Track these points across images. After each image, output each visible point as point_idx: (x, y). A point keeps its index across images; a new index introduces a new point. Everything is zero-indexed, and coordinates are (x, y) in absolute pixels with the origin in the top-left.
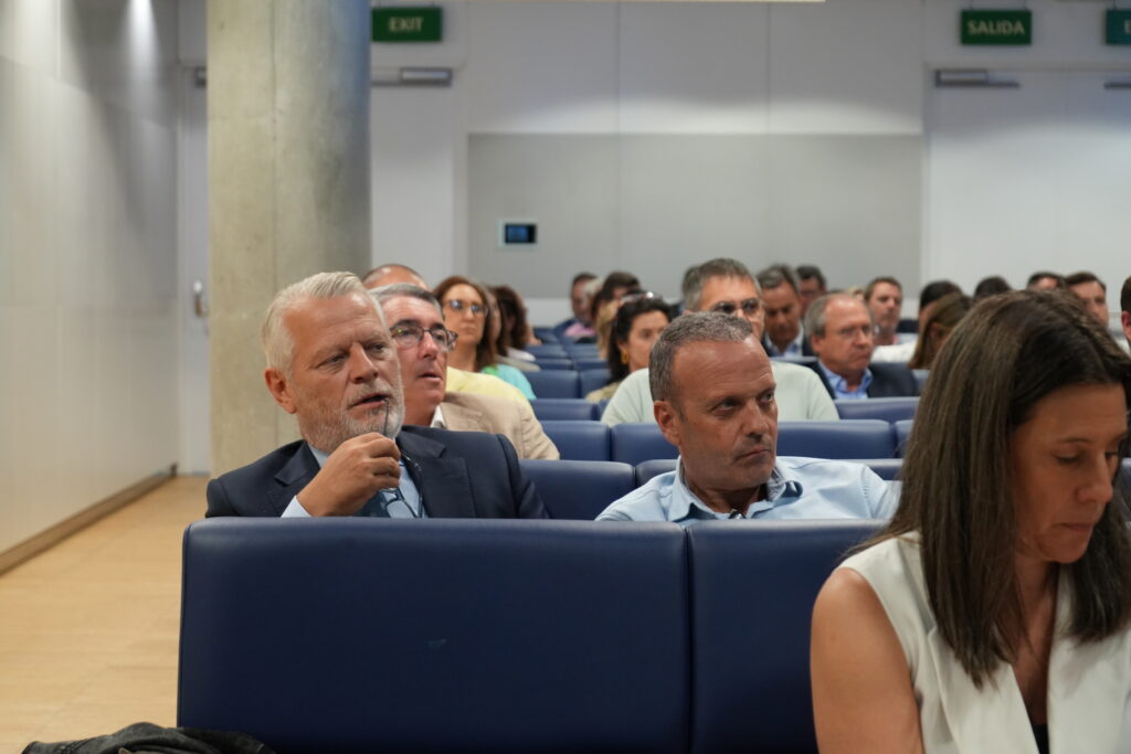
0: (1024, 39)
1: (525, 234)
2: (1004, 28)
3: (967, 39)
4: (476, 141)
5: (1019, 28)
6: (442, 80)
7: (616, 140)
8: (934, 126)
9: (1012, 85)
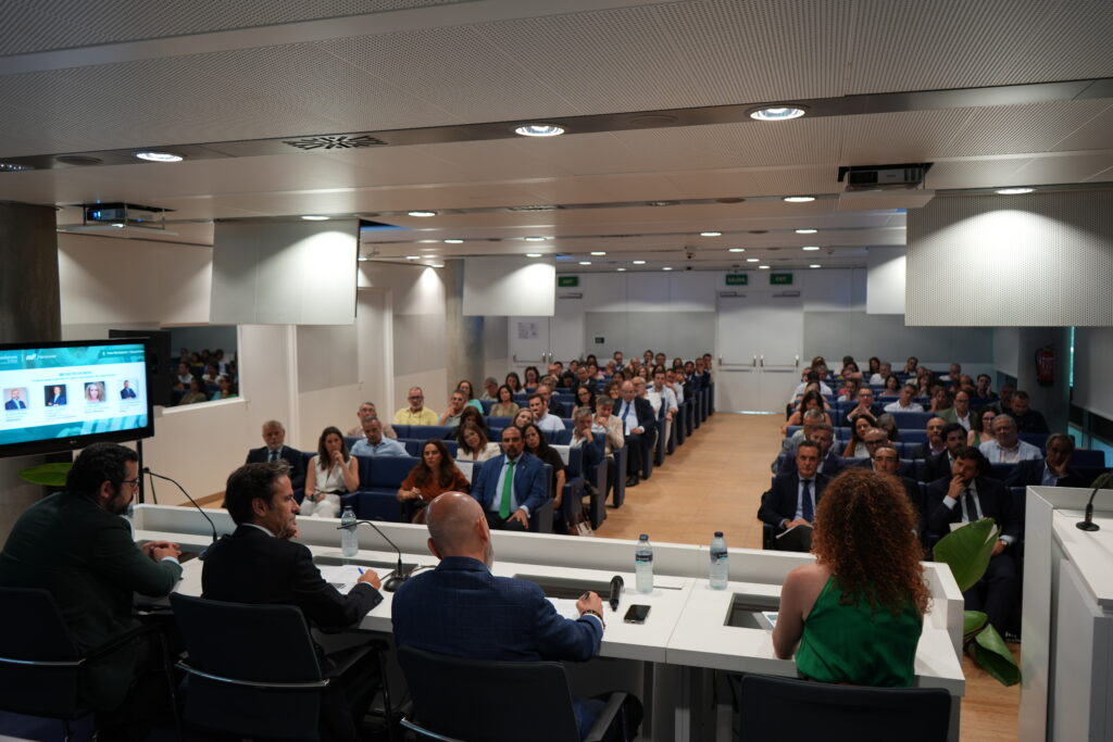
0: (745, 283)
1: (601, 340)
2: (739, 280)
3: (728, 283)
4: (588, 314)
5: (743, 280)
6: (580, 296)
7: (627, 313)
8: (719, 309)
9: (744, 296)
